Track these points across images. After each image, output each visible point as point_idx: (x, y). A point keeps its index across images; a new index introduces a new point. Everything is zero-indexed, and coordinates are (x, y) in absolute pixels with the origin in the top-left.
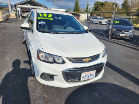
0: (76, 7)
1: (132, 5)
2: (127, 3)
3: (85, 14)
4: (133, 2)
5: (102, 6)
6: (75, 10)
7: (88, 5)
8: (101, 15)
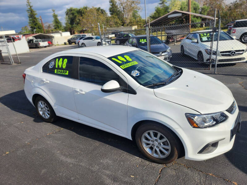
0: (34, 22)
1: (124, 9)
2: (116, 7)
3: (61, 33)
4: (124, 5)
5: (82, 16)
6: (33, 28)
7: (55, 16)
8: (86, 30)
